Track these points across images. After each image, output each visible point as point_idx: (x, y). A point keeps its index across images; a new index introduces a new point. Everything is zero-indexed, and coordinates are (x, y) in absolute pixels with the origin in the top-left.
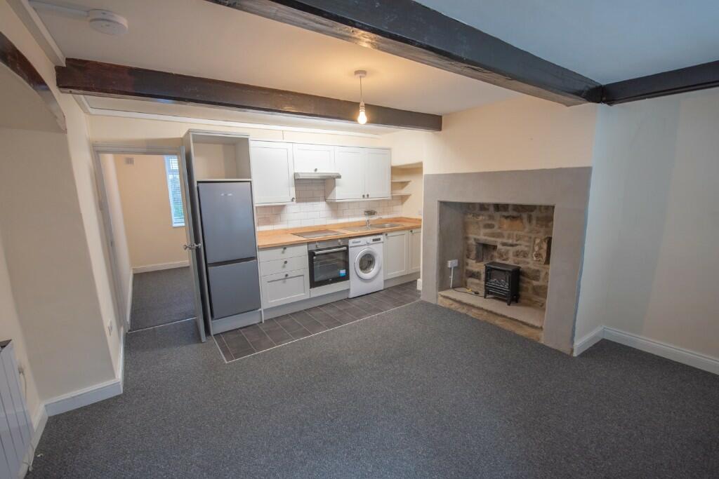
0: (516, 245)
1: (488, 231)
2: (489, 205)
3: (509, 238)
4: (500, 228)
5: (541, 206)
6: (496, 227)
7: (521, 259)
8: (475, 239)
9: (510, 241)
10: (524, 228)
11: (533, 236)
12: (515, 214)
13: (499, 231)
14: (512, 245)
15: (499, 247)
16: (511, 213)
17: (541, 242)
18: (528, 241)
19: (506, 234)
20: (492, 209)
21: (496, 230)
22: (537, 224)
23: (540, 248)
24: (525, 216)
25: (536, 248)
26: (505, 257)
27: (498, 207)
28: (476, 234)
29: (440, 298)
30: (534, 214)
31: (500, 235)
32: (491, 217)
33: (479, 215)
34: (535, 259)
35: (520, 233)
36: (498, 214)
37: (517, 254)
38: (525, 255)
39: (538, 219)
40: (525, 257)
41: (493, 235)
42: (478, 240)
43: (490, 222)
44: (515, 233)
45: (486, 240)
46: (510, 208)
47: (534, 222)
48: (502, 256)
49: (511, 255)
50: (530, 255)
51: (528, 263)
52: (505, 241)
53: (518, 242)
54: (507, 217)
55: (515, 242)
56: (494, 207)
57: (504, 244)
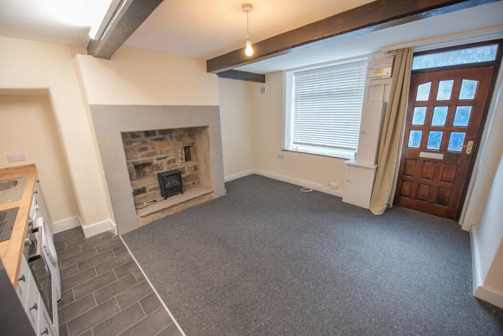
0: (167, 157)
1: (144, 153)
2: (139, 132)
3: (161, 153)
4: (153, 148)
5: (176, 129)
6: (150, 148)
7: (172, 164)
8: (133, 163)
9: (163, 156)
10: (170, 144)
11: (176, 148)
12: (161, 136)
13: (152, 151)
14: (164, 158)
15: (155, 162)
16: (159, 136)
17: (182, 150)
18: (174, 153)
19: (158, 151)
20: (143, 135)
21: (150, 150)
22: (177, 140)
23: (182, 154)
24: (167, 136)
25: (180, 155)
26: (161, 168)
27: (147, 133)
28: (133, 158)
29: (141, 220)
30: (173, 134)
31: (155, 154)
32: (144, 142)
33: (132, 142)
34: (180, 161)
35: (168, 148)
36: (148, 139)
37: (169, 162)
38: (174, 161)
39: (177, 137)
40: (174, 162)
41: (149, 155)
42: (137, 162)
43: (143, 146)
44: (165, 149)
45: (144, 161)
46: (157, 133)
47: (174, 139)
48: (159, 168)
49: (165, 165)
50: (177, 161)
51: (177, 165)
52: (159, 156)
53: (168, 155)
54: (157, 140)
55: (166, 156)
56: (145, 134)
57: (158, 159)
